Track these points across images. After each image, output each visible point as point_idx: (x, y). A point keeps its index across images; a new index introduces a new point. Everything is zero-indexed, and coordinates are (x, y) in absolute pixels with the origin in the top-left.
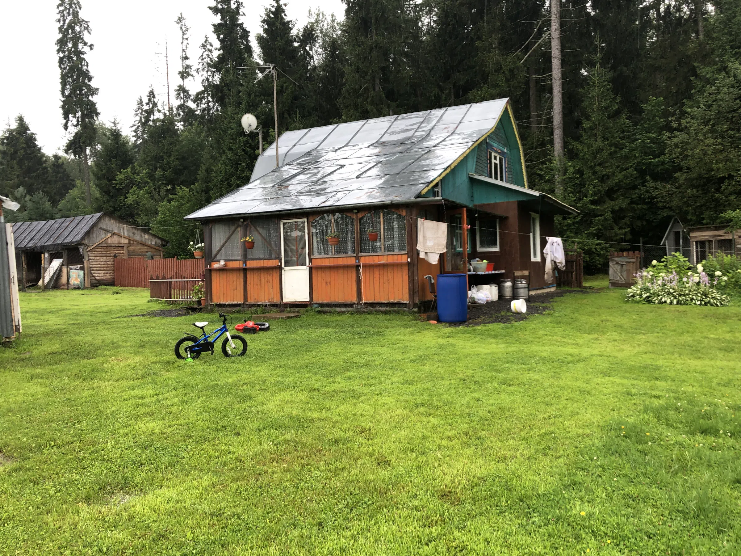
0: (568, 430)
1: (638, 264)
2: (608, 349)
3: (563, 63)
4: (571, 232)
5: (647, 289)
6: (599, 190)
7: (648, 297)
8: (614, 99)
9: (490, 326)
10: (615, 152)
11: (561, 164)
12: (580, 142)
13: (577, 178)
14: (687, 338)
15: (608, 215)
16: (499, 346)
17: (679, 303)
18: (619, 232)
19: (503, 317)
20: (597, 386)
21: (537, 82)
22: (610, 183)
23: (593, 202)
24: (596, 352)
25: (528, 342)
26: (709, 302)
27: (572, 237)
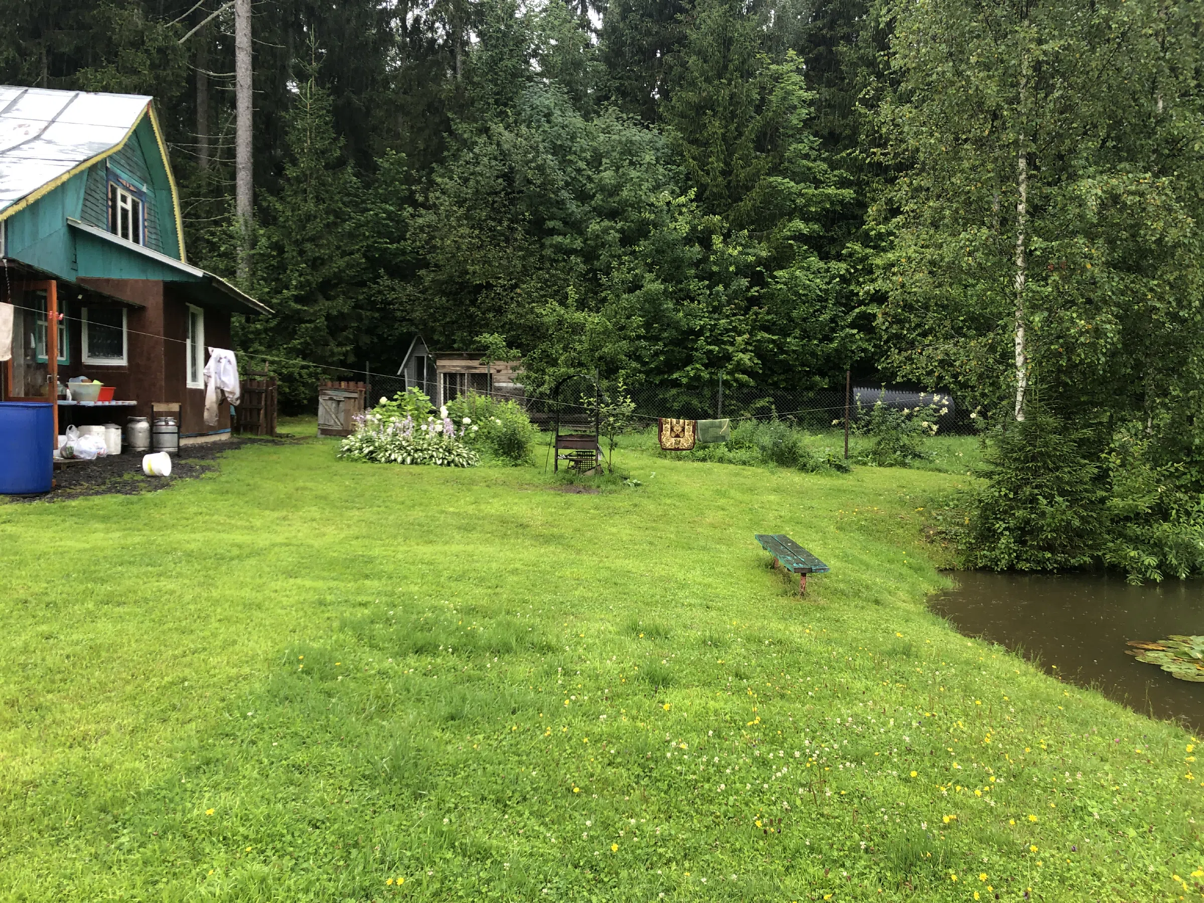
0: (212, 672)
1: (362, 402)
2: (300, 534)
3: (256, 63)
4: (261, 344)
5: (370, 441)
6: (307, 281)
7: (371, 452)
8: (335, 139)
9: (97, 500)
10: (335, 224)
11: (246, 230)
12: (281, 198)
13: (273, 256)
14: (417, 514)
15: (321, 322)
16: (110, 535)
17: (413, 462)
18: (337, 350)
19: (125, 484)
20: (273, 595)
21: (210, 82)
22: (325, 271)
23: (298, 299)
24: (280, 539)
25: (167, 527)
26: (453, 461)
27: (262, 353)
